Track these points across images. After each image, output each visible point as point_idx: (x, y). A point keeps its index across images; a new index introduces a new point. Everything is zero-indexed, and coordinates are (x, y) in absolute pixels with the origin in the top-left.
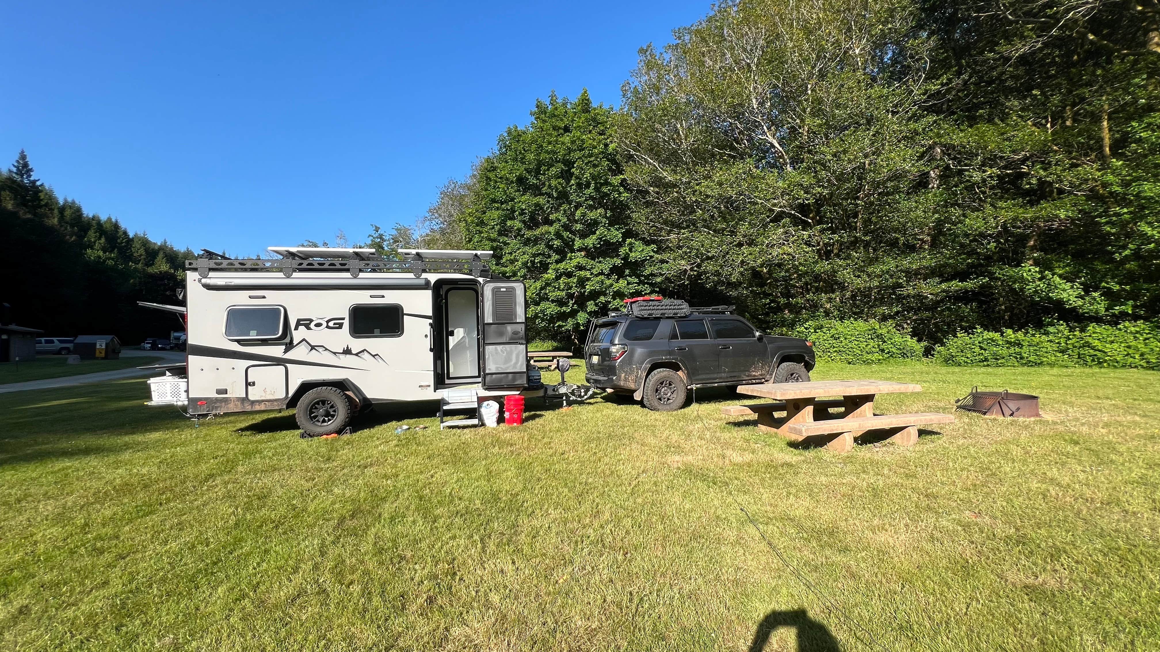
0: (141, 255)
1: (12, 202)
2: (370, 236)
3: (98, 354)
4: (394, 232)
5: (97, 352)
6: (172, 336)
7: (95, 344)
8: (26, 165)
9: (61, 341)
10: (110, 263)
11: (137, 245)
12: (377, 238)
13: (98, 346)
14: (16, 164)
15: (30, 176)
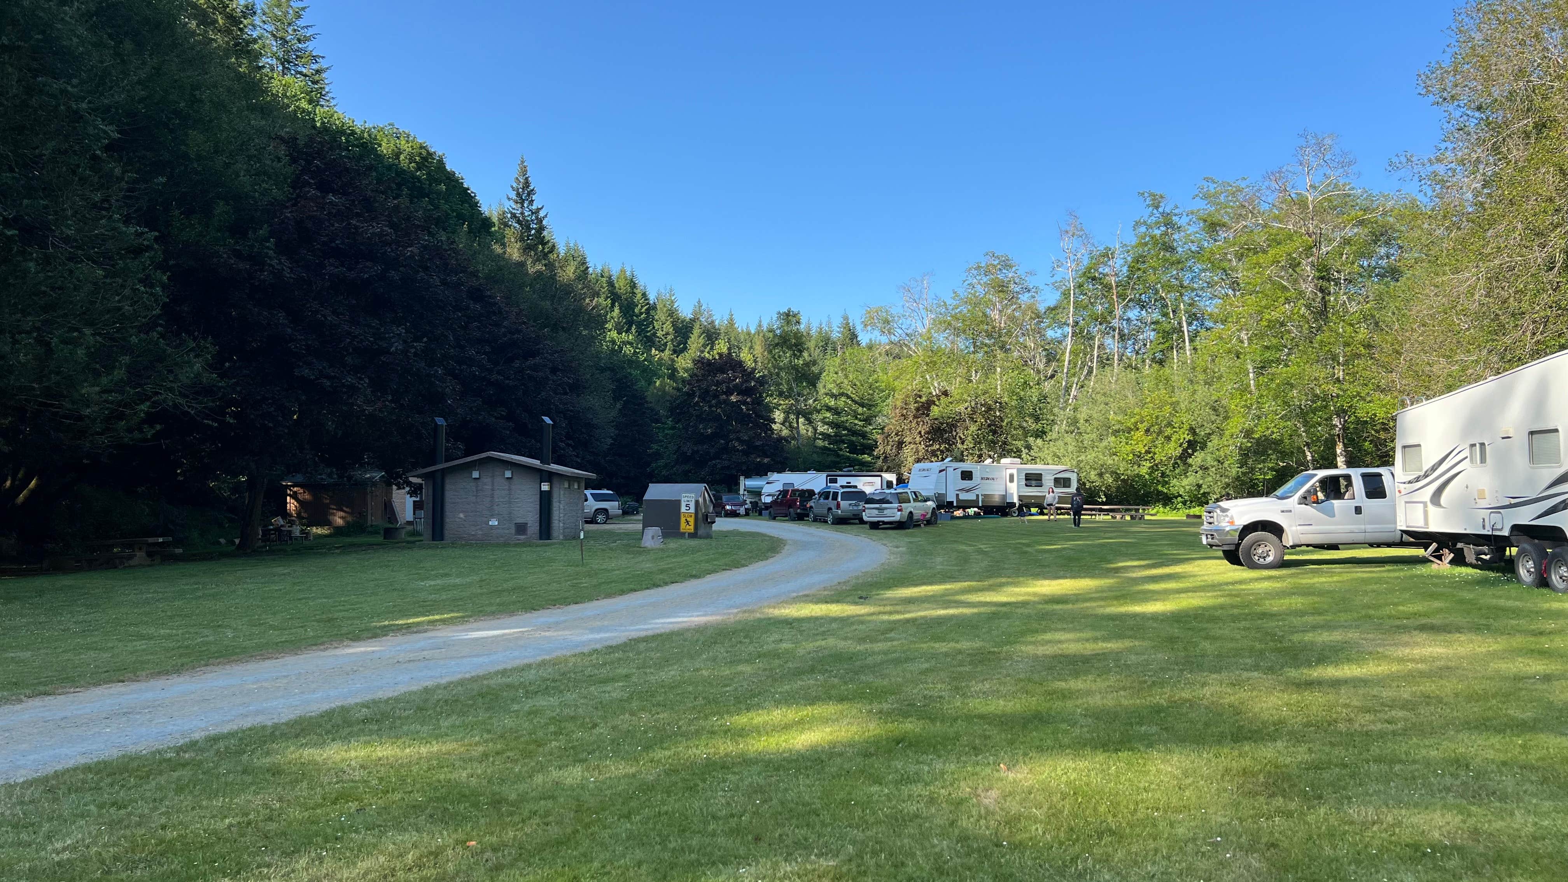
0: (667, 334)
1: (519, 245)
2: (1137, 224)
3: (683, 527)
4: (1201, 206)
5: (683, 520)
6: (742, 488)
7: (678, 503)
8: (527, 184)
9: (597, 498)
10: (628, 350)
11: (660, 315)
12: (1157, 224)
13: (683, 509)
14: (515, 185)
15: (531, 202)
